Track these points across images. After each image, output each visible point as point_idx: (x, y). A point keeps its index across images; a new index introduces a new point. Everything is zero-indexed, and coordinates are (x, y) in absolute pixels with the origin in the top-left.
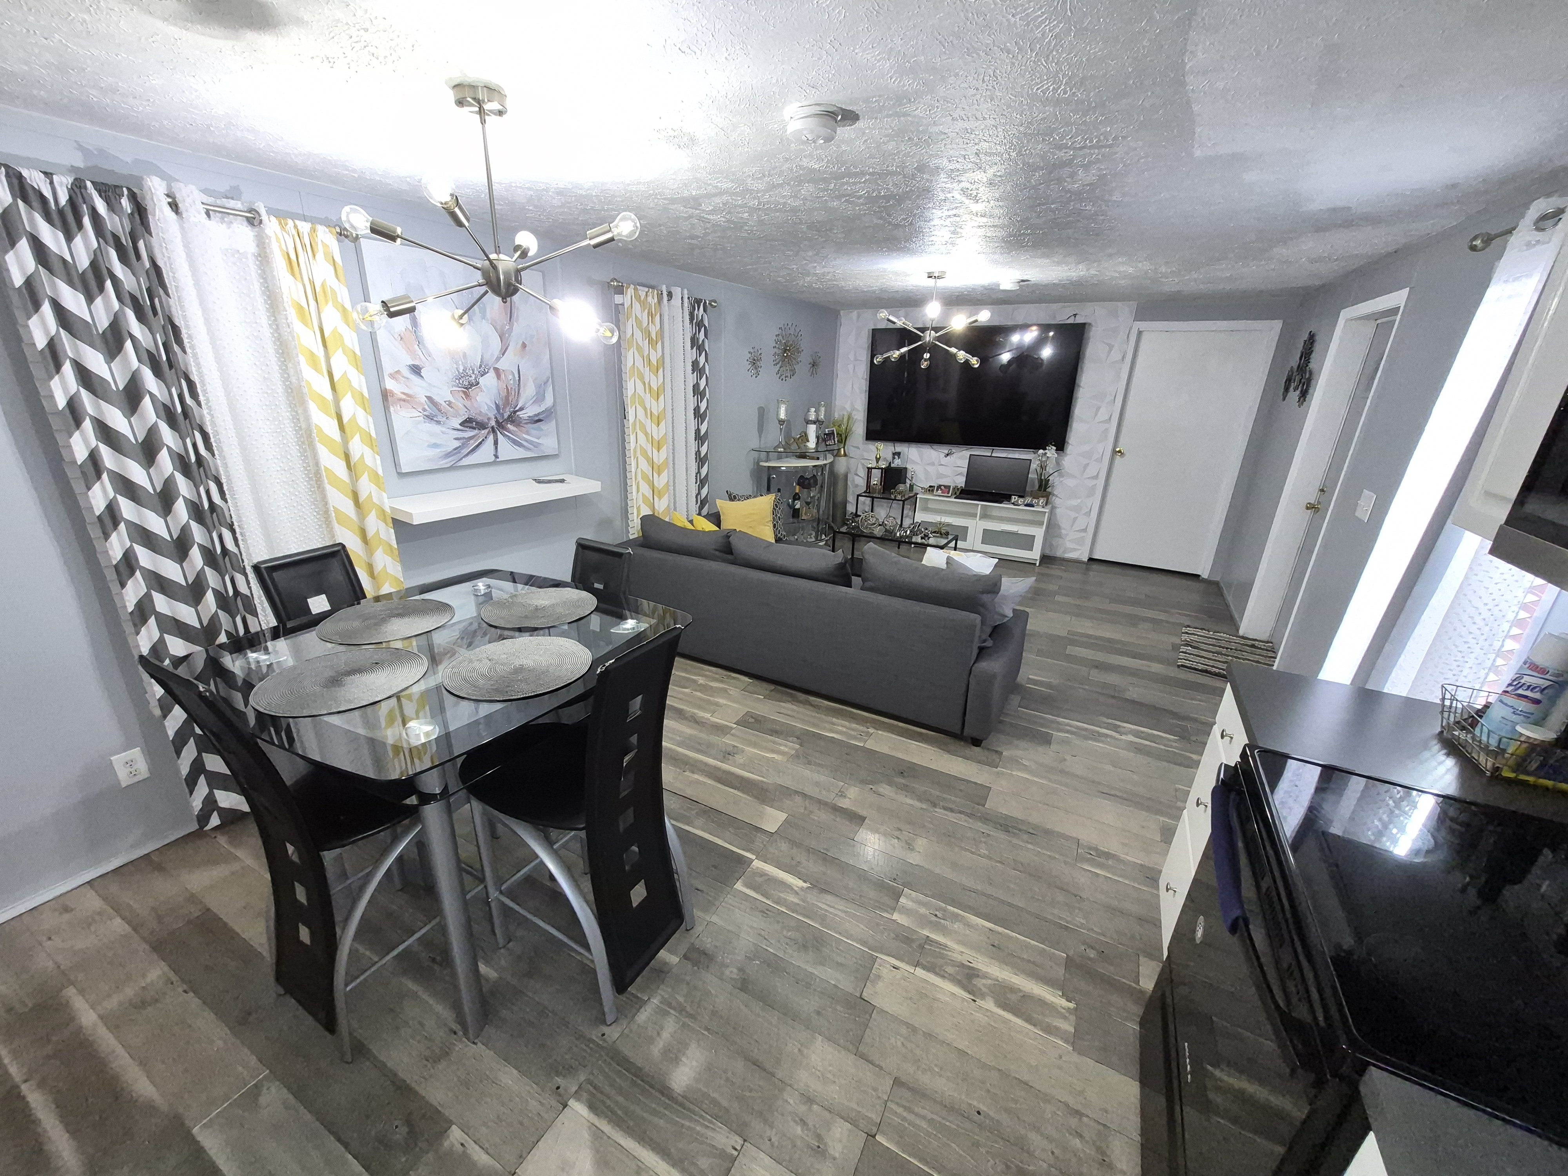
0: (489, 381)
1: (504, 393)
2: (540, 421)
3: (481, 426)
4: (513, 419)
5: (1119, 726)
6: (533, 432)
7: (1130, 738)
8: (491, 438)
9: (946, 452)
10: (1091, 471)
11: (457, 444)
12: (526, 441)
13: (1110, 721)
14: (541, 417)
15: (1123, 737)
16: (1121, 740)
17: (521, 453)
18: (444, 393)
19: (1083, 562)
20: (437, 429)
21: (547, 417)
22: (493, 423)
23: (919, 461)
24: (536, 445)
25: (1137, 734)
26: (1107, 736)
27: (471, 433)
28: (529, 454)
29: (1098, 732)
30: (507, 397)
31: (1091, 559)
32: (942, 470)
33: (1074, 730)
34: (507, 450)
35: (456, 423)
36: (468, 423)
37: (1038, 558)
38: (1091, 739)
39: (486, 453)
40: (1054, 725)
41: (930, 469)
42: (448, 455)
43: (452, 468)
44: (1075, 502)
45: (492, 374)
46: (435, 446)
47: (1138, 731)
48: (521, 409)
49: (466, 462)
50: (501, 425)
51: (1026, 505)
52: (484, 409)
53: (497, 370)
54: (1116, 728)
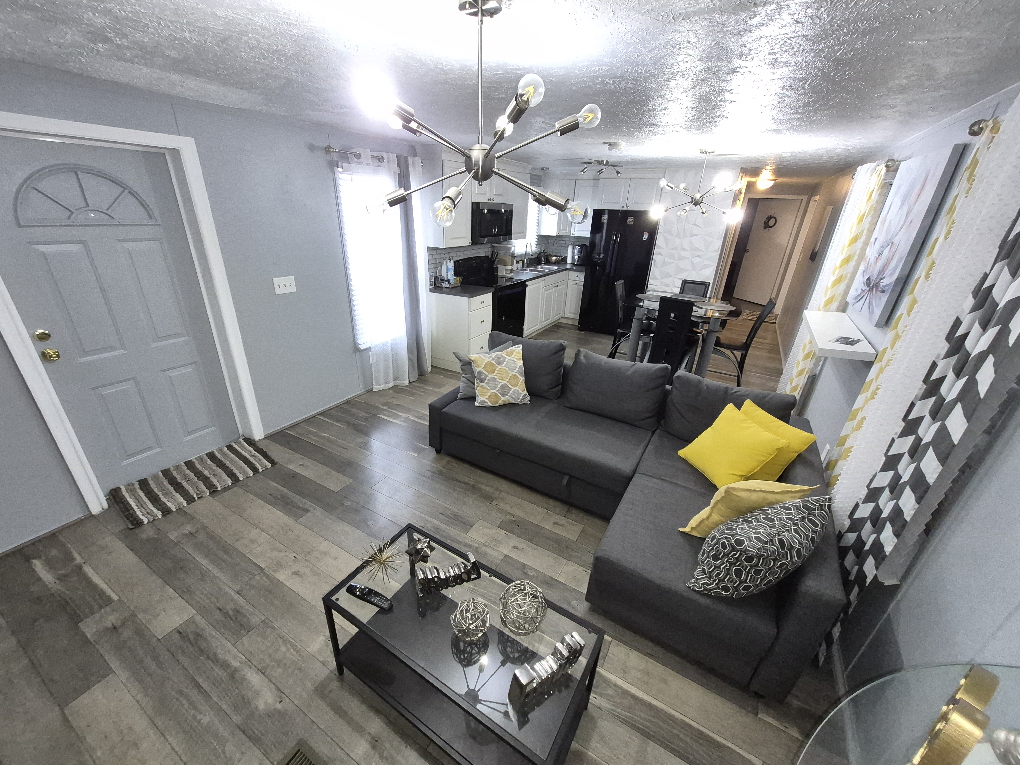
5: (402, 421)
7: (405, 415)
25: (398, 417)
47: (396, 419)
54: (406, 420)
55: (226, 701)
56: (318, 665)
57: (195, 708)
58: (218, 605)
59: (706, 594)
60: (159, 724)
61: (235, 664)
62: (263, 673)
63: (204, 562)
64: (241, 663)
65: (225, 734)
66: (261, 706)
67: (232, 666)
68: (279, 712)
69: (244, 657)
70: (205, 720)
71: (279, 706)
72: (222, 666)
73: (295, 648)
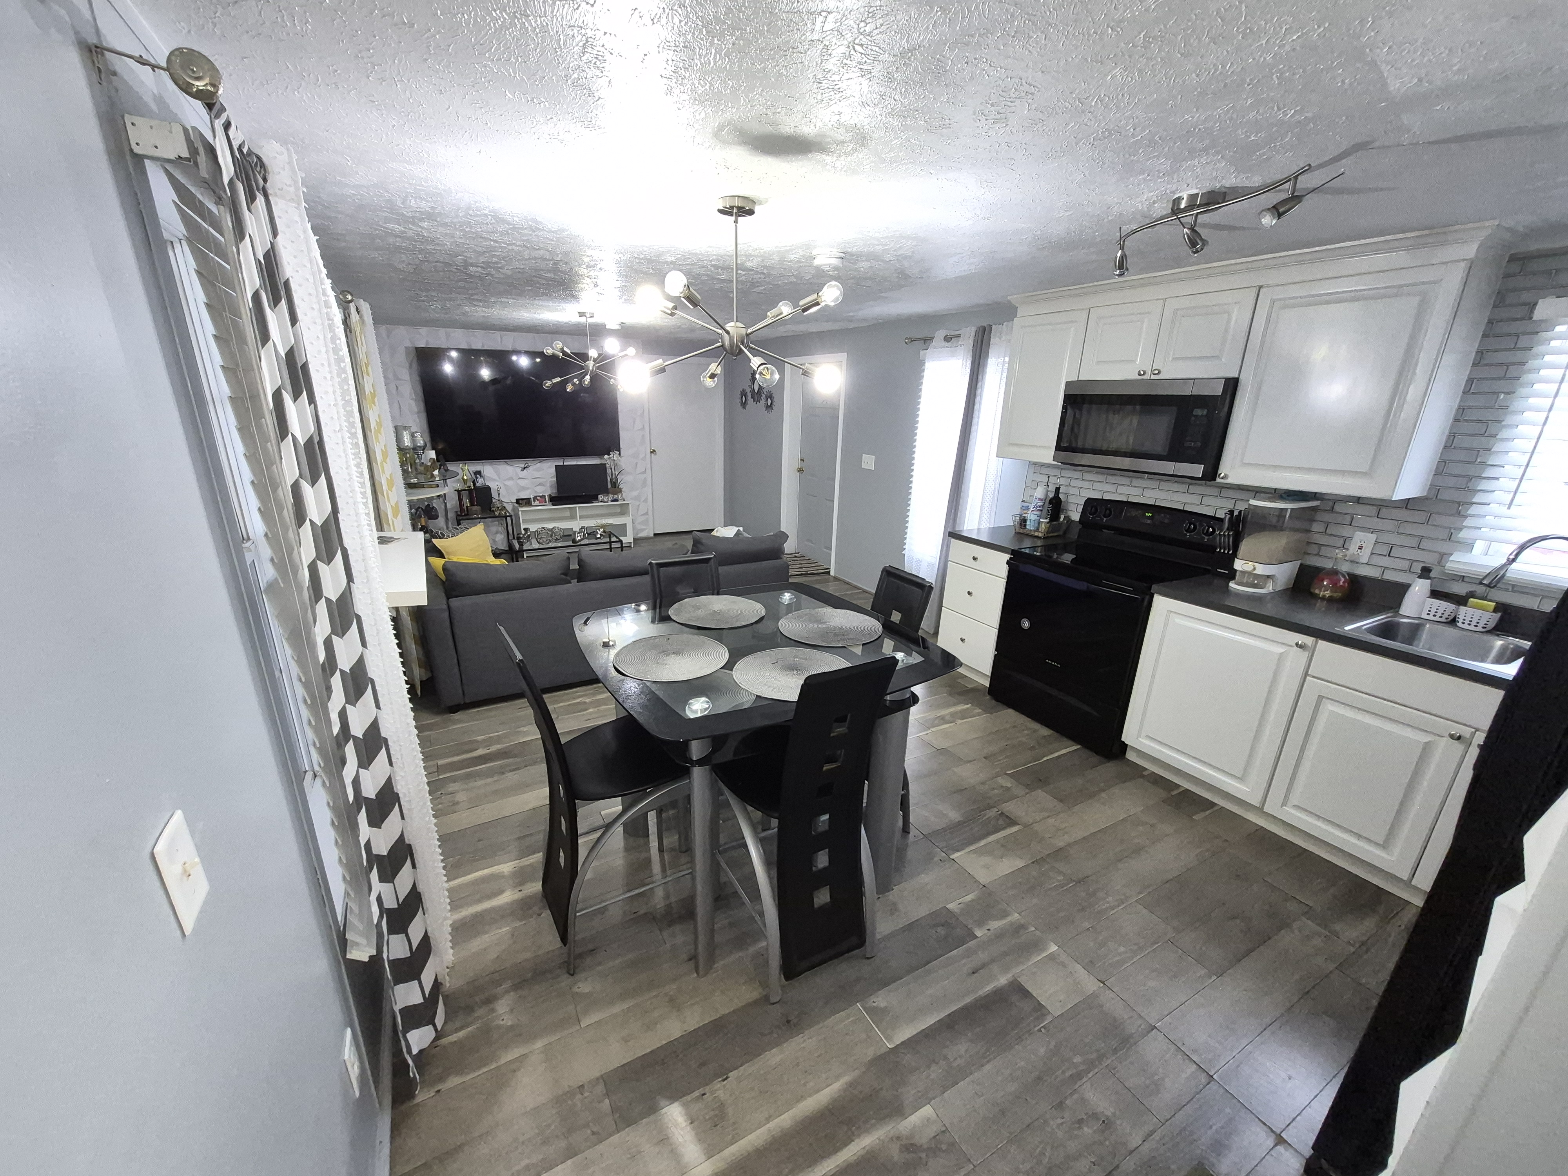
9: (523, 466)
10: (640, 469)
19: (651, 538)
23: (496, 477)
31: (655, 534)
32: (522, 483)
37: (632, 541)
41: (509, 483)
44: (635, 493)
51: (612, 501)
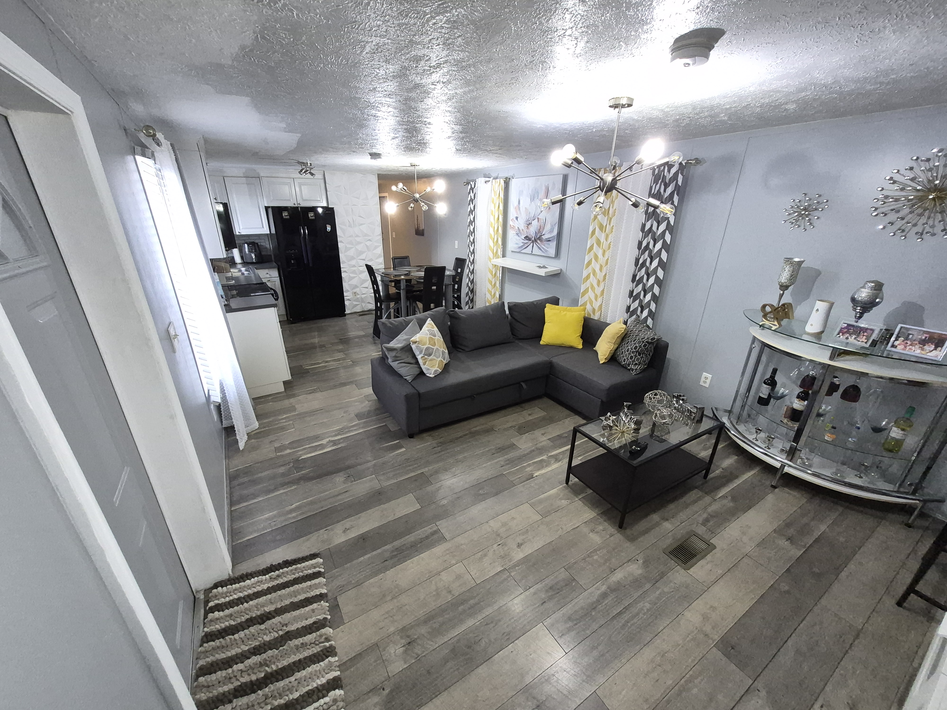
0: (535, 223)
1: (539, 228)
2: (550, 241)
3: (530, 239)
4: (540, 238)
5: (333, 446)
6: (546, 245)
7: (324, 442)
8: (532, 244)
11: (522, 244)
12: (543, 248)
13: (340, 446)
14: (550, 239)
15: (328, 439)
16: (328, 438)
17: (540, 253)
18: (522, 226)
20: (518, 238)
21: (553, 239)
22: (533, 239)
24: (546, 251)
25: (322, 446)
26: (336, 435)
27: (527, 241)
28: (543, 254)
29: (341, 435)
30: (540, 229)
33: (352, 429)
34: (536, 251)
35: (523, 237)
36: (527, 238)
38: (341, 429)
39: (528, 250)
40: (362, 426)
42: (519, 248)
43: (519, 252)
45: (536, 220)
46: (517, 244)
47: (324, 448)
48: (544, 235)
49: (522, 251)
50: (536, 240)
52: (532, 233)
53: (538, 218)
54: (334, 443)
55: (634, 593)
56: (612, 538)
57: (638, 614)
58: (538, 604)
59: (643, 371)
60: (649, 639)
61: (604, 588)
62: (615, 570)
63: (470, 623)
64: (604, 584)
65: (658, 593)
66: (640, 572)
67: (606, 590)
68: (644, 562)
69: (600, 582)
70: (648, 605)
71: (641, 562)
72: (604, 598)
73: (595, 551)
